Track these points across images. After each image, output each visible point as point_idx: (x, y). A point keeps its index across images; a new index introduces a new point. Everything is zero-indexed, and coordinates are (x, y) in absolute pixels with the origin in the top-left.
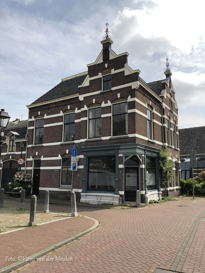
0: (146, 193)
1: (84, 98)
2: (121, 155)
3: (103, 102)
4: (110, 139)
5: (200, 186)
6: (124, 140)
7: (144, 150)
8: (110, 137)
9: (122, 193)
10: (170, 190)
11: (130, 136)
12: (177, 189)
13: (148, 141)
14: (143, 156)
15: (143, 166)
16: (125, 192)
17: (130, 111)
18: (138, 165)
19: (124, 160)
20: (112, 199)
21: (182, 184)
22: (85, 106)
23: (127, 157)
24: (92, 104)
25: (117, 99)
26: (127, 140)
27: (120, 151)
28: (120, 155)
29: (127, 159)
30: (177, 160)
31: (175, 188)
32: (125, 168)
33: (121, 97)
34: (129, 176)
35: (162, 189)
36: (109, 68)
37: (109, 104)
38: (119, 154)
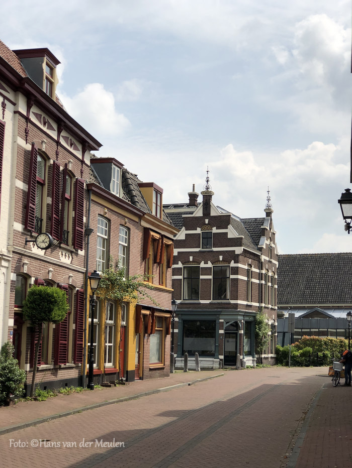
0: (243, 358)
1: (179, 253)
2: (222, 321)
3: (203, 262)
4: (210, 304)
5: (299, 354)
6: (226, 306)
7: (244, 315)
8: (210, 301)
9: (222, 357)
10: (264, 358)
11: (232, 302)
12: (271, 358)
13: (247, 305)
14: (243, 321)
15: (242, 332)
16: (225, 357)
17: (232, 277)
18: (237, 330)
19: (225, 326)
20: (211, 363)
21: (277, 352)
22: (180, 262)
23: (228, 323)
24: (189, 261)
25: (219, 261)
26: (229, 306)
27: (221, 317)
28: (220, 321)
29: (228, 324)
30: (273, 321)
31: (270, 355)
32: (225, 333)
33: (223, 261)
34: (228, 341)
35: (256, 356)
36: (211, 225)
37: (210, 265)
38: (220, 319)
